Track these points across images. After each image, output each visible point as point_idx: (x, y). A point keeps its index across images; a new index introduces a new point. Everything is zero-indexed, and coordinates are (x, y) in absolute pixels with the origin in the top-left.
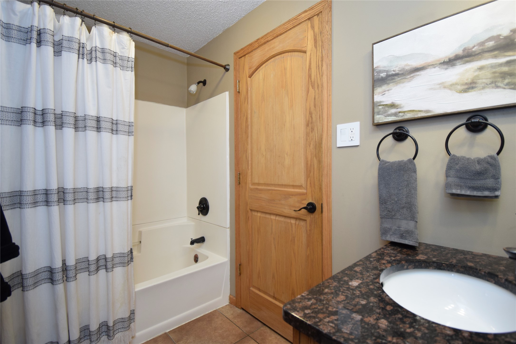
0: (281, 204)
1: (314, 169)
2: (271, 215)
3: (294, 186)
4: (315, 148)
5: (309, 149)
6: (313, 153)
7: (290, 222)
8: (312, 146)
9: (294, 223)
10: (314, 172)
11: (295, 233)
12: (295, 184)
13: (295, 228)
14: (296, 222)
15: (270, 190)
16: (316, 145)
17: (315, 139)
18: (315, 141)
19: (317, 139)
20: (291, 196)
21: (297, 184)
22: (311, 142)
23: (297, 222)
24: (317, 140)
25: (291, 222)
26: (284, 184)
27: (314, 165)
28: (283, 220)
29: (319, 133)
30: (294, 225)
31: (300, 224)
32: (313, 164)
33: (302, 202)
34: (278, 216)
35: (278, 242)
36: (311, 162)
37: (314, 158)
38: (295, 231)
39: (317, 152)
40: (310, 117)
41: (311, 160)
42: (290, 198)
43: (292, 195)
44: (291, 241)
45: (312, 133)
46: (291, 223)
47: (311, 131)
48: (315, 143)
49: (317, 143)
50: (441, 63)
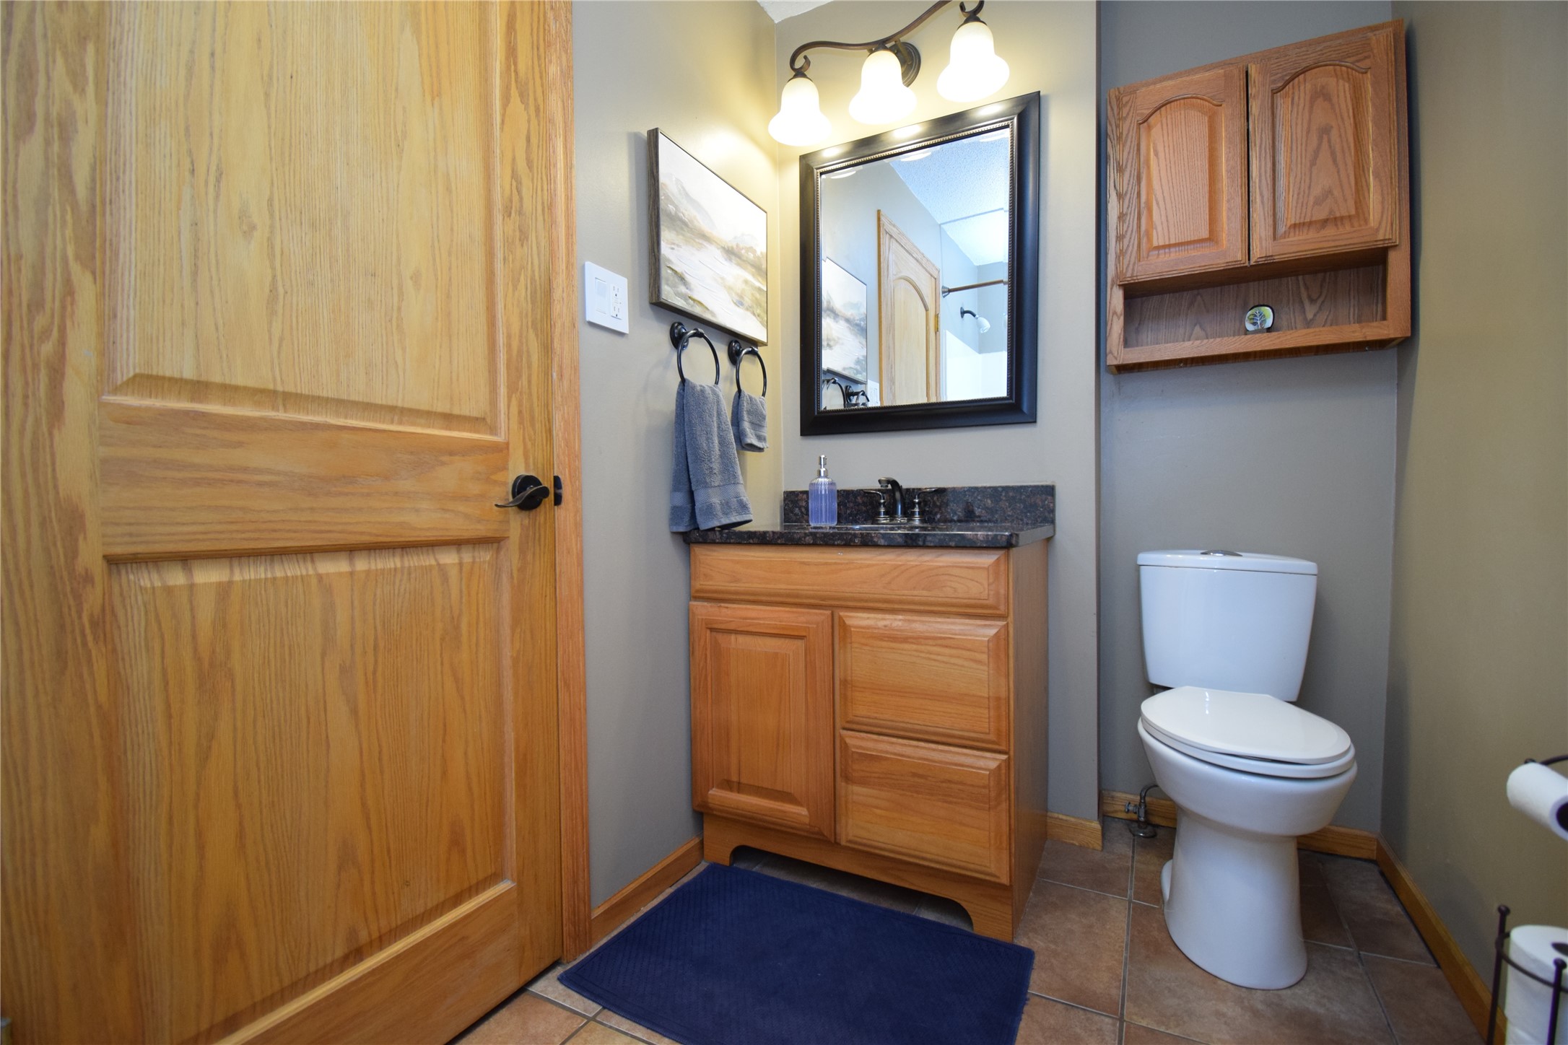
0: (396, 494)
1: (529, 367)
2: (316, 555)
3: (449, 419)
4: (533, 302)
5: (514, 295)
6: (527, 315)
7: (433, 562)
8: (524, 291)
9: (457, 561)
10: (530, 376)
11: (461, 597)
12: (456, 411)
13: (461, 579)
14: (461, 559)
15: (316, 426)
16: (535, 292)
17: (533, 271)
18: (533, 279)
19: (537, 274)
20: (445, 458)
21: (466, 409)
22: (520, 274)
23: (467, 556)
24: (537, 277)
25: (439, 564)
26: (400, 404)
27: (529, 356)
28: (399, 565)
29: (542, 258)
30: (453, 574)
31: (477, 560)
32: (528, 352)
33: (493, 477)
34: (365, 553)
35: (374, 673)
36: (520, 341)
37: (531, 331)
38: (461, 591)
39: (539, 317)
40: (515, 191)
41: (521, 336)
42: (443, 464)
43: (451, 454)
44: (443, 639)
45: (522, 245)
46: (442, 569)
47: (520, 240)
48: (531, 284)
49: (538, 288)
50: (724, 248)
